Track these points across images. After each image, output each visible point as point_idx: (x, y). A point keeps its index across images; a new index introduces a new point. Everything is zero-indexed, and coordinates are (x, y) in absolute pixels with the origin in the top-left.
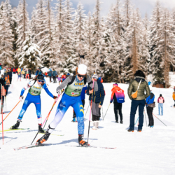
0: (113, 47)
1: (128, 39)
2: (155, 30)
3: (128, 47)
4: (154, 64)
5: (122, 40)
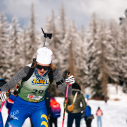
1: (65, 52)
2: (92, 41)
3: (65, 61)
4: (92, 77)
5: (58, 53)
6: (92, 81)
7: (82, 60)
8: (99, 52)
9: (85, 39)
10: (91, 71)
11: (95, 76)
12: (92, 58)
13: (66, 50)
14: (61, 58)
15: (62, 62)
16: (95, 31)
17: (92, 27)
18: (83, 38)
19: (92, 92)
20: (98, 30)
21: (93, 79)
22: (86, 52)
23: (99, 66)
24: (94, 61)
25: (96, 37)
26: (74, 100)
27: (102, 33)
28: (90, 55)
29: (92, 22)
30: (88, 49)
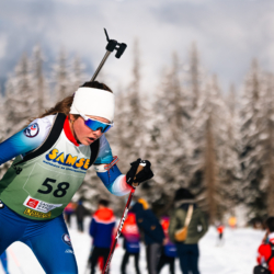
0: (167, 150)
1: (196, 136)
2: (249, 116)
3: (197, 152)
4: (247, 184)
5: (184, 137)
6: (247, 192)
7: (229, 151)
8: (264, 137)
9: (237, 111)
10: (247, 172)
11: (255, 184)
12: (249, 148)
13: (199, 132)
14: (190, 146)
15: (190, 153)
16: (256, 96)
17: (251, 89)
18: (232, 108)
19: (248, 215)
20: (262, 94)
21: (251, 188)
22: (237, 136)
23: (263, 163)
24: (253, 154)
25: (258, 106)
26: (188, 221)
27: (268, 100)
28: (246, 143)
29: (250, 78)
30: (242, 130)
